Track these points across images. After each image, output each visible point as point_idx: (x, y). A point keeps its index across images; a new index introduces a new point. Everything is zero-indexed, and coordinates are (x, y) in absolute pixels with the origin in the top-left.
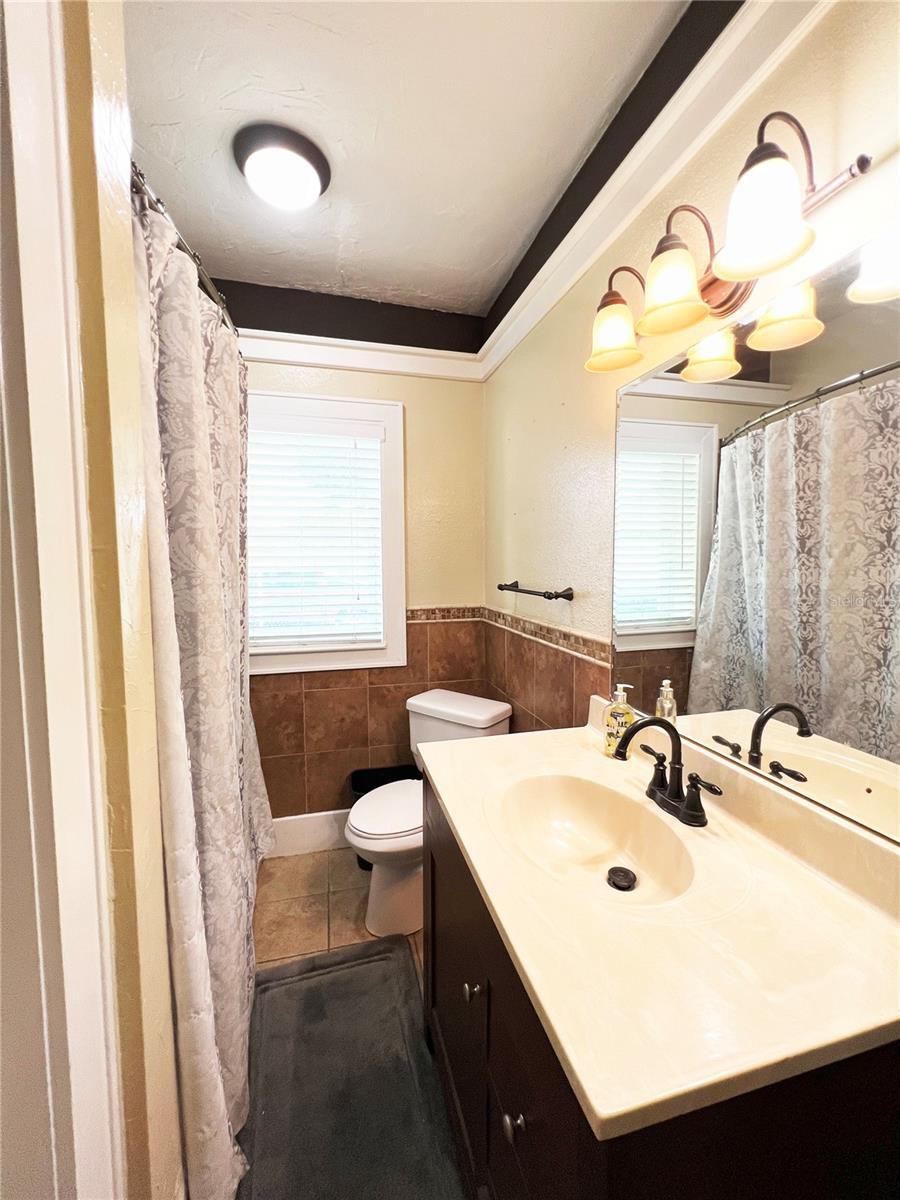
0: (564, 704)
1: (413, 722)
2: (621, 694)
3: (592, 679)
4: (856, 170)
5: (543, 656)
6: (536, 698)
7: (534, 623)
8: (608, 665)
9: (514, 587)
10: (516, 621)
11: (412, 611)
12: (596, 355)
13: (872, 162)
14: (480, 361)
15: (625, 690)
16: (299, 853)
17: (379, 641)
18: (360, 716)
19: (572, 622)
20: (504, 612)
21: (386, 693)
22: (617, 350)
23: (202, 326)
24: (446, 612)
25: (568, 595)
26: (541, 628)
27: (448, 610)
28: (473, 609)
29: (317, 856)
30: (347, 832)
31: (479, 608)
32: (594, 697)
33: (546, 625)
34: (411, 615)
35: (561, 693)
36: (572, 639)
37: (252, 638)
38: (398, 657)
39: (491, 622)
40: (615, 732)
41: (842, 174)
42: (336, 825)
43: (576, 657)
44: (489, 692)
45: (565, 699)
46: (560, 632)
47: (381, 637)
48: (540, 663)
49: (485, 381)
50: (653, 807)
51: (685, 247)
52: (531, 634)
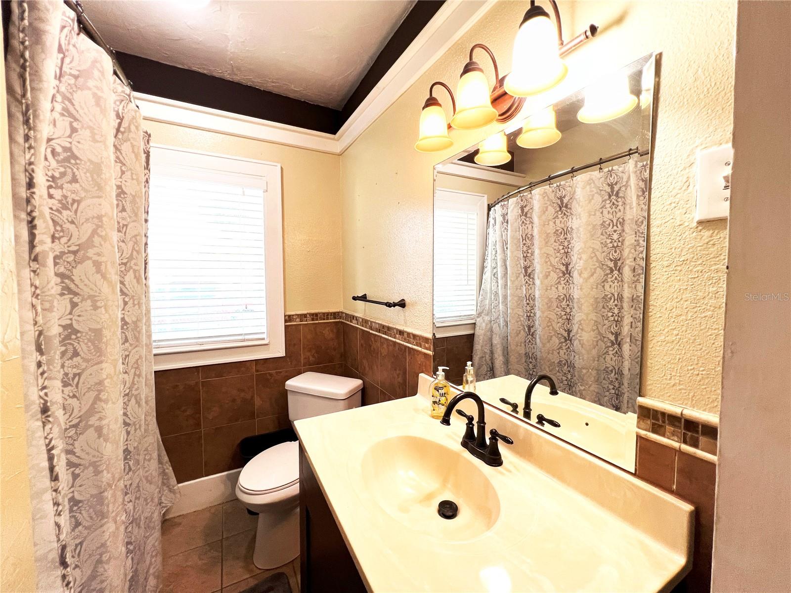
0: (400, 380)
1: (290, 398)
2: (441, 373)
3: (419, 362)
4: (589, 33)
5: (385, 346)
6: (381, 375)
7: (379, 324)
8: (430, 353)
9: (364, 298)
10: (365, 322)
11: (289, 316)
12: (421, 140)
13: (598, 30)
14: (338, 140)
15: (443, 370)
16: (197, 509)
17: (263, 339)
18: (248, 397)
19: (405, 323)
20: (356, 315)
21: (269, 377)
22: (434, 137)
23: (115, 103)
24: (315, 316)
25: (402, 304)
26: (384, 326)
27: (317, 314)
28: (335, 313)
29: (213, 511)
30: (237, 490)
31: (339, 312)
32: (421, 375)
33: (387, 325)
34: (288, 318)
35: (398, 372)
36: (405, 334)
37: (155, 341)
38: (278, 350)
39: (348, 322)
40: (438, 401)
41: (580, 35)
42: (229, 483)
43: (408, 347)
44: (346, 372)
45: (400, 376)
46: (397, 330)
47: (264, 336)
48: (383, 351)
49: (340, 155)
50: (467, 454)
51: (481, 70)
52: (377, 331)
